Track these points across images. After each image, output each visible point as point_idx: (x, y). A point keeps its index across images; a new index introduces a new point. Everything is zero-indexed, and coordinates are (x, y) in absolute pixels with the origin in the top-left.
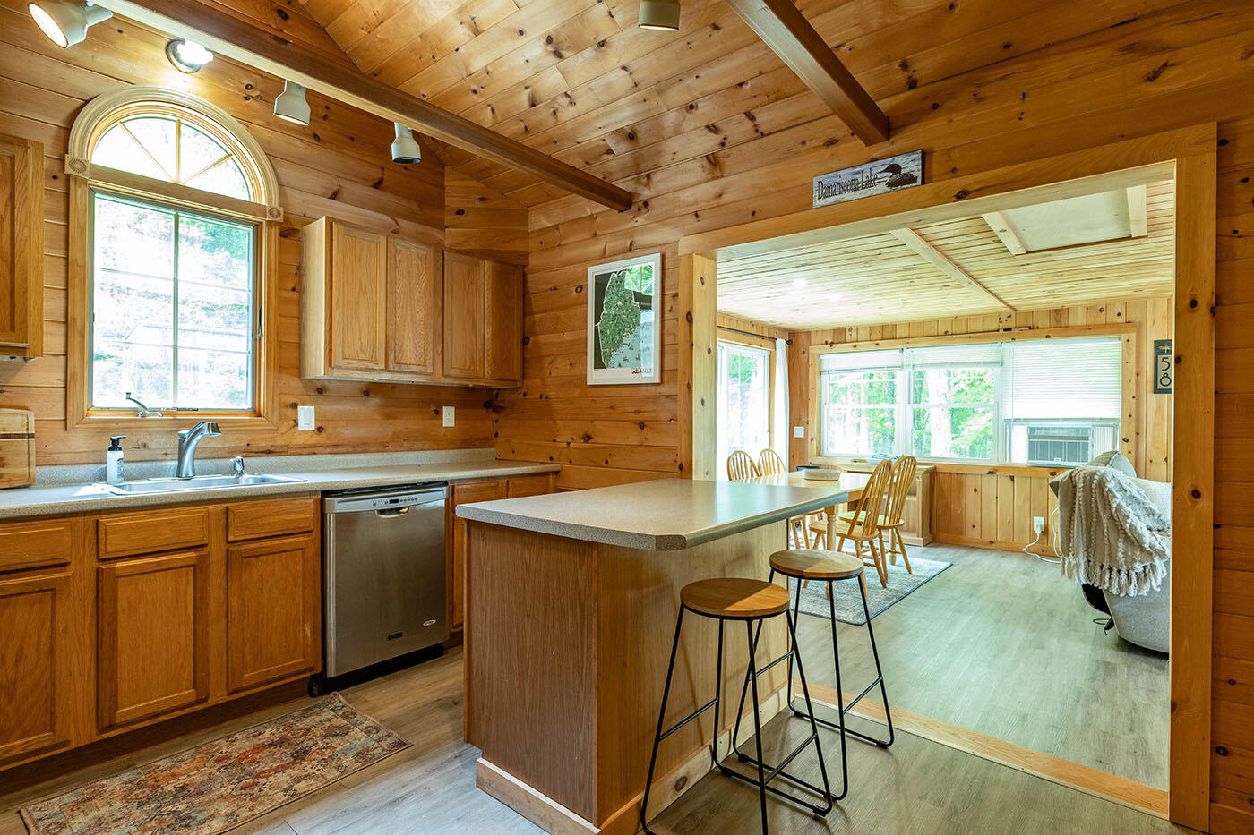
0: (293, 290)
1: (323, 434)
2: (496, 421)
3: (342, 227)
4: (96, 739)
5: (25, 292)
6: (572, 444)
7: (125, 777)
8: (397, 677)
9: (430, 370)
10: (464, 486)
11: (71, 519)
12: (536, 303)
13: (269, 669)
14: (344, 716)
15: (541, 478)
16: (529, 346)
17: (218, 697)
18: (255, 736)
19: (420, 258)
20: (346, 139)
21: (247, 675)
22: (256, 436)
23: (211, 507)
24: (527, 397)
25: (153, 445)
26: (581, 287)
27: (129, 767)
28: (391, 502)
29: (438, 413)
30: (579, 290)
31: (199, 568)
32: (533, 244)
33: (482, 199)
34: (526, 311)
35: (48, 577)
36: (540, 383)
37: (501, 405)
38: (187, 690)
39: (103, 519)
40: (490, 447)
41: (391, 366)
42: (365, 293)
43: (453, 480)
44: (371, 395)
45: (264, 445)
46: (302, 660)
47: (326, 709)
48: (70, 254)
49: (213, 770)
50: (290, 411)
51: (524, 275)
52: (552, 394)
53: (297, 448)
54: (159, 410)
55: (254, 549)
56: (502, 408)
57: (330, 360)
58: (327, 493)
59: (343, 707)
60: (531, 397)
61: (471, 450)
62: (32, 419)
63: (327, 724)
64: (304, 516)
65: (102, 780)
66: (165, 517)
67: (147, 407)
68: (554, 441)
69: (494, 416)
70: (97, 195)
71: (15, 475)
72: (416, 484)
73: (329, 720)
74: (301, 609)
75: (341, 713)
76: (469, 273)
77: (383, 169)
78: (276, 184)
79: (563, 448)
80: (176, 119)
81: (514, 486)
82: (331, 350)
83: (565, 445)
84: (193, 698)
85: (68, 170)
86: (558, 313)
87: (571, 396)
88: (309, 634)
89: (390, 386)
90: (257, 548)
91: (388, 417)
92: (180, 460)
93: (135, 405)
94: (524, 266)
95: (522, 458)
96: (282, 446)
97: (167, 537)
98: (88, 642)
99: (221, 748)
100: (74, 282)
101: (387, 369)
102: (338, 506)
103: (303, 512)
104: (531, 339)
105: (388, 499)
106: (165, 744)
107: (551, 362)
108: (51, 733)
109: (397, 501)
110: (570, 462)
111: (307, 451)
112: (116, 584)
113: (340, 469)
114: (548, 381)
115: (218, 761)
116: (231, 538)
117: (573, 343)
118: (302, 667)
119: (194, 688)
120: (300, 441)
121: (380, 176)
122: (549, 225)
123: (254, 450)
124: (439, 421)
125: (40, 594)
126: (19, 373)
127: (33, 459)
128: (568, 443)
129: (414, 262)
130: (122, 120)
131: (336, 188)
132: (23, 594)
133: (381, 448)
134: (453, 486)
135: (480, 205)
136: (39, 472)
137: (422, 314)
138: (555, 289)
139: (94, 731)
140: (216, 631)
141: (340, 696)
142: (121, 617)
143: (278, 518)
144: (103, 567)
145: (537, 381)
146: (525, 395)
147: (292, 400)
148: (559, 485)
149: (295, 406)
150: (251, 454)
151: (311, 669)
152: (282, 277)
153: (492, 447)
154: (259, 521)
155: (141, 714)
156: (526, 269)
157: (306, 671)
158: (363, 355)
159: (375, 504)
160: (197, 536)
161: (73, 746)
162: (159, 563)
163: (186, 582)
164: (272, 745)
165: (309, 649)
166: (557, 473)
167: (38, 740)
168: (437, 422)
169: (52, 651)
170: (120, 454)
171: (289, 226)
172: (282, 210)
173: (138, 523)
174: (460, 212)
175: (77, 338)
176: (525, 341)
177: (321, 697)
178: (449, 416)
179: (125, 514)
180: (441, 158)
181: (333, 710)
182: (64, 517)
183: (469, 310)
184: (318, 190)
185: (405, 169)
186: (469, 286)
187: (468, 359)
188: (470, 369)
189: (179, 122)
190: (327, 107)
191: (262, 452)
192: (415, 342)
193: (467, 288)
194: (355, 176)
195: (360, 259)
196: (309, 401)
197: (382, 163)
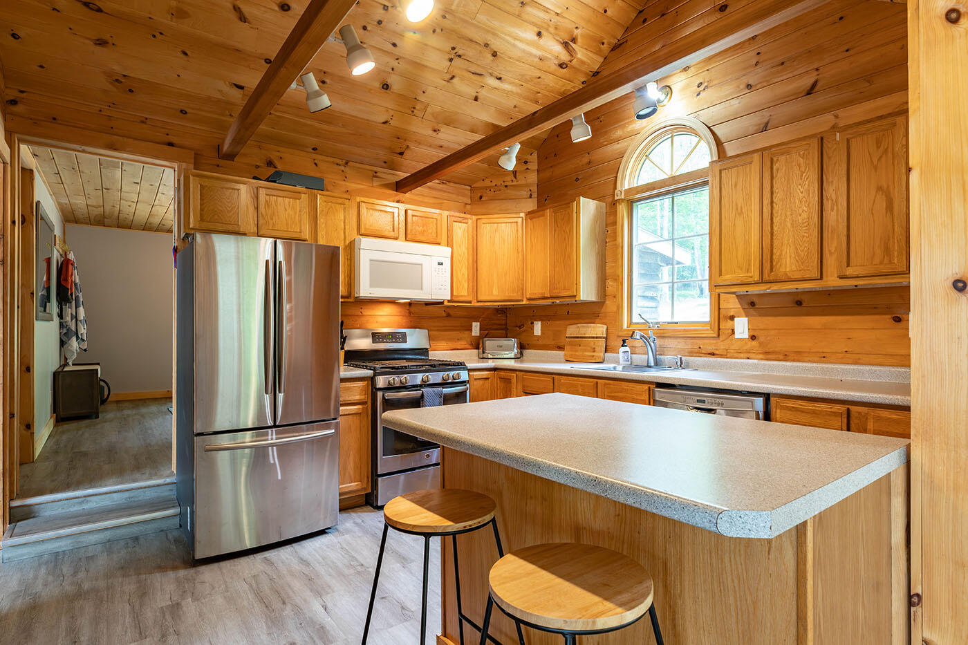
1: (756, 342)
19: (803, 156)
20: (778, 66)
22: (705, 341)
28: (698, 401)
41: (766, 277)
44: (804, 304)
45: (710, 349)
50: (728, 323)
53: (736, 353)
62: (605, 329)
71: (597, 356)
76: (879, 142)
77: (817, 70)
78: (715, 146)
80: (670, 136)
85: (616, 198)
93: (644, 321)
96: (723, 350)
101: (762, 281)
103: (640, 395)
111: (742, 355)
120: (737, 346)
121: (813, 80)
123: (703, 352)
124: (903, 331)
126: (604, 307)
127: (603, 349)
129: (795, 163)
130: (646, 155)
131: (766, 120)
134: (776, 401)
136: (606, 355)
147: (731, 313)
149: (732, 318)
150: (702, 355)
159: (685, 400)
168: (898, 331)
170: (626, 349)
184: (752, 130)
185: (847, 51)
186: (881, 157)
187: (878, 251)
188: (881, 263)
189: (672, 137)
190: (758, 53)
191: (709, 354)
192: (796, 248)
193: (875, 163)
194: (785, 98)
195: (736, 185)
196: (744, 314)
197: (816, 66)
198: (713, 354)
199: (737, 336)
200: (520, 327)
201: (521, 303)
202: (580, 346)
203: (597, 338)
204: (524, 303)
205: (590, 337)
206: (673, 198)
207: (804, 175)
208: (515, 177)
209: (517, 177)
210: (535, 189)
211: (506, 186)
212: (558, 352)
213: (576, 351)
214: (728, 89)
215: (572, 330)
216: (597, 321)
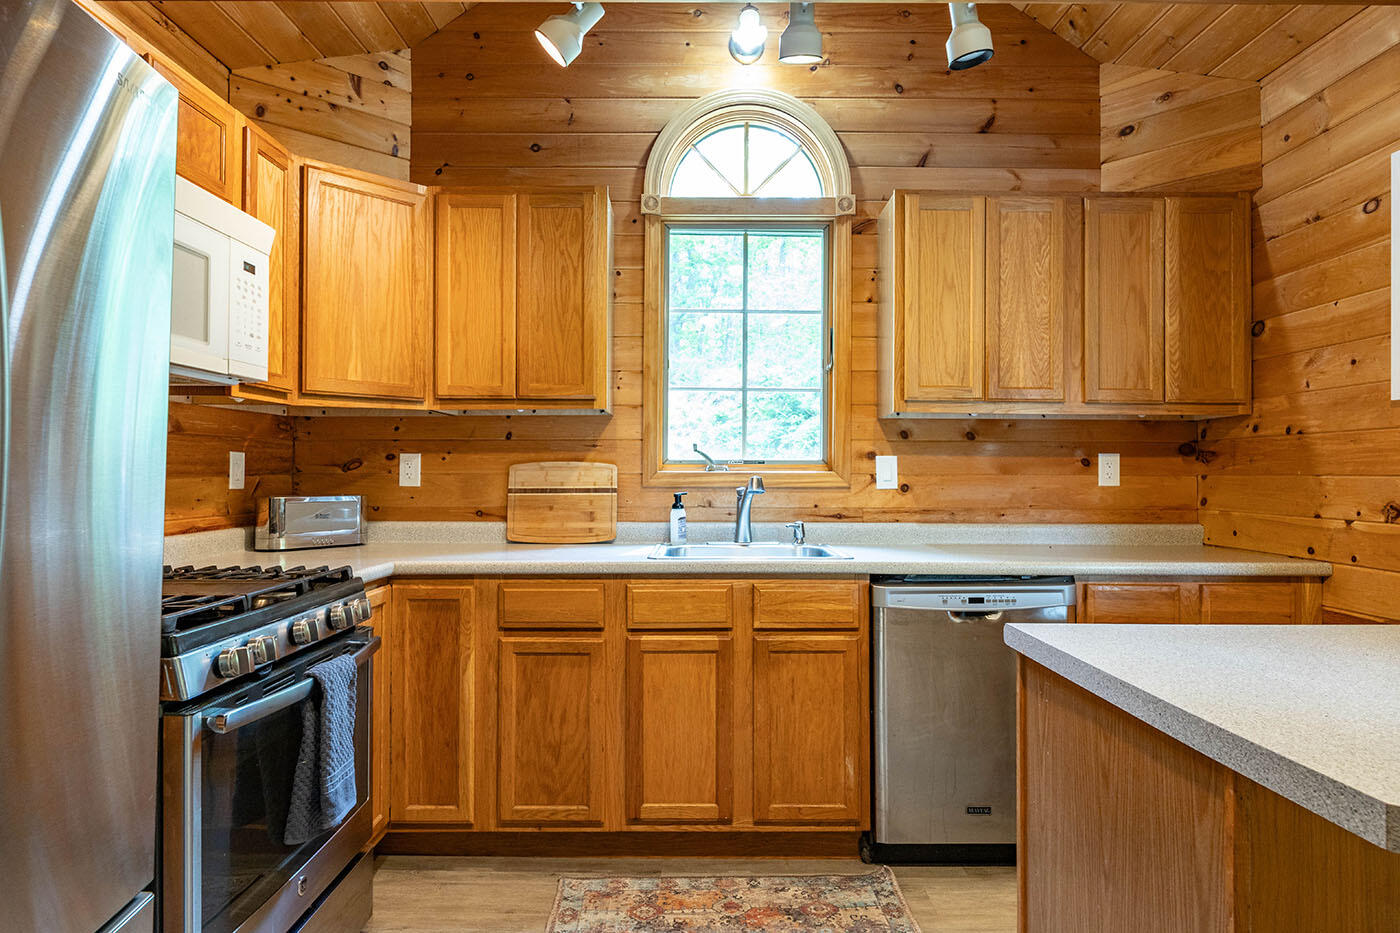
0: (870, 301)
1: (909, 495)
2: (1204, 477)
3: (916, 199)
4: (625, 828)
5: (591, 343)
6: (1355, 524)
7: (646, 884)
8: (985, 876)
9: (1058, 395)
10: (1108, 588)
11: (605, 581)
12: (1277, 253)
13: (801, 806)
14: (887, 910)
15: (1286, 588)
16: (1265, 336)
17: (743, 824)
18: (777, 891)
19: (1042, 220)
20: (938, 77)
21: (775, 806)
22: (825, 495)
23: (736, 583)
24: (1261, 432)
25: (717, 503)
26: (1377, 200)
27: (654, 872)
28: (972, 601)
29: (1089, 464)
30: (1371, 206)
31: (723, 654)
32: (1271, 145)
33: (1167, 97)
34: (1259, 271)
35: (585, 640)
36: (1286, 404)
37: (1212, 449)
38: (710, 802)
39: (632, 584)
40: (1191, 523)
41: (992, 393)
42: (951, 287)
43: (1086, 577)
44: (977, 438)
45: (834, 507)
46: (843, 806)
47: (869, 887)
48: (645, 298)
49: (717, 917)
50: (865, 464)
51: (1254, 207)
52: (1313, 424)
53: (877, 513)
54: (726, 462)
55: (782, 643)
56: (1213, 453)
57: (903, 390)
58: (877, 579)
59: (892, 893)
60: (1269, 432)
61: (1149, 527)
62: (615, 473)
63: (861, 912)
64: (845, 608)
65: (627, 877)
66: (687, 588)
67: (713, 459)
68: (1318, 516)
69: (1199, 467)
70: (671, 231)
71: (600, 529)
72: (1019, 577)
73: (866, 907)
74: (843, 737)
75: (884, 901)
76: (1132, 227)
77: (994, 101)
78: (847, 166)
79: (1338, 531)
80: (743, 123)
81: (1215, 596)
82: (903, 377)
83: (1342, 525)
84: (715, 816)
85: (644, 210)
86: (1323, 265)
87: (1352, 426)
88: (852, 773)
89: (1006, 424)
90: (787, 642)
91: (1005, 470)
92: (738, 522)
93: (702, 458)
94: (1253, 192)
95: (1250, 545)
96: (857, 510)
97: (689, 615)
98: (619, 720)
99: (737, 890)
100: (649, 328)
101: (986, 399)
102: (890, 598)
103: (842, 602)
104: (1269, 324)
105: (967, 596)
106: (695, 859)
107: (1311, 362)
108: (586, 808)
109: (981, 600)
110: (1354, 559)
111: (888, 517)
112: (642, 659)
113: (931, 545)
114: (1304, 399)
115: (727, 907)
116: (757, 625)
117: (1359, 318)
118: (843, 817)
119: (716, 803)
120: (876, 503)
121: (989, 114)
122: (1303, 98)
123: (822, 513)
124: (1092, 478)
125: (579, 657)
126: (608, 427)
127: (615, 514)
128: (1349, 522)
129: (1031, 227)
130: (694, 142)
131: (924, 150)
132: (565, 654)
133: (993, 517)
134: (1085, 586)
135: (1164, 107)
136: (623, 527)
137: (1045, 308)
138: (1317, 218)
139: (624, 822)
140: (741, 737)
141: (893, 877)
142: (647, 699)
143: (814, 606)
144: (631, 638)
145: (1279, 402)
146: (1255, 429)
147: (868, 448)
148: (1330, 603)
149: (871, 456)
150: (819, 519)
151: (856, 823)
152: (856, 285)
153: (1197, 522)
154: (790, 608)
155: (663, 815)
156: (1256, 197)
157: (848, 823)
158: (949, 380)
159: (945, 602)
160: (718, 617)
161: (606, 829)
162: (681, 643)
163: (709, 669)
164: (787, 912)
165: (851, 794)
166: (1323, 579)
167: (575, 810)
168: (1087, 478)
169: (587, 720)
170: (681, 513)
171: (863, 218)
172: (853, 198)
173: (662, 593)
174: (1127, 131)
175: (651, 388)
176: (1256, 329)
177: (873, 865)
178: (1109, 470)
179: (650, 581)
180: (1092, 54)
181: (877, 893)
182: (599, 578)
183: (1133, 288)
184: (902, 159)
185: (1031, 90)
186: (1134, 247)
187: (1132, 372)
188: (1135, 388)
189: (747, 126)
190: (913, 42)
191: (833, 516)
192: (1032, 353)
193: (1128, 252)
194: (952, 125)
195: (944, 240)
196: (890, 450)
197: (992, 94)
198: (839, 517)
199: (880, 484)
200: (346, 467)
201: (418, 407)
202: (551, 508)
203: (596, 491)
204: (425, 407)
205: (577, 491)
206: (746, 236)
207: (1044, 247)
208: (359, 93)
209: (363, 93)
210: (405, 137)
211: (333, 106)
212: (478, 524)
213: (544, 520)
214: (863, 80)
215: (525, 475)
216: (591, 455)
